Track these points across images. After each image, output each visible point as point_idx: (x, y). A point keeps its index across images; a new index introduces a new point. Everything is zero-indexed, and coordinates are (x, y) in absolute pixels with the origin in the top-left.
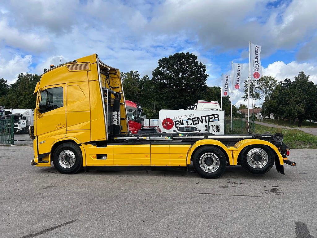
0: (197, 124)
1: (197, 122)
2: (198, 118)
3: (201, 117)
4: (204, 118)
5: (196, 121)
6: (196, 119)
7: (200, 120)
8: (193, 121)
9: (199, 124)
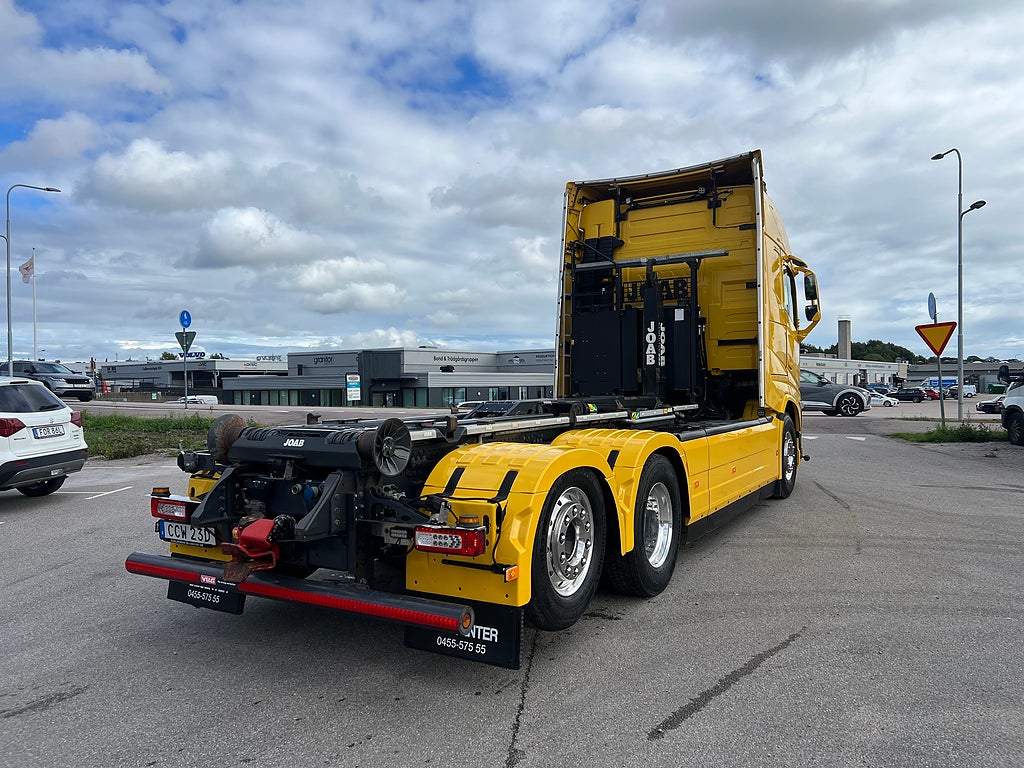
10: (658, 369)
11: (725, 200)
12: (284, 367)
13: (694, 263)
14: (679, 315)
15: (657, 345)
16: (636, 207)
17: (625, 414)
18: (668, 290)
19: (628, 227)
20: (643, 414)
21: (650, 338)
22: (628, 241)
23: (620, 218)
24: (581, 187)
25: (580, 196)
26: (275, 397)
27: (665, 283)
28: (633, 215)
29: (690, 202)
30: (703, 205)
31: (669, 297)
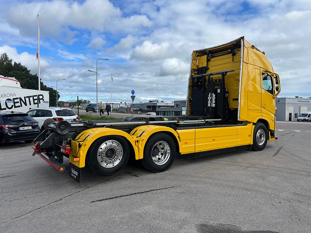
0: (19, 106)
1: (19, 104)
2: (21, 99)
3: (25, 97)
4: (27, 99)
5: (18, 102)
6: (18, 100)
7: (23, 102)
8: (15, 103)
9: (22, 106)
10: (210, 108)
11: (237, 53)
12: (173, 105)
13: (224, 74)
14: (219, 91)
15: (211, 100)
16: (213, 57)
17: (176, 121)
18: (217, 83)
19: (211, 63)
20: (186, 121)
21: (209, 98)
22: (210, 68)
23: (208, 60)
24: (197, 52)
25: (197, 55)
26: (169, 113)
27: (216, 81)
28: (212, 59)
29: (227, 54)
30: (231, 55)
31: (217, 85)
